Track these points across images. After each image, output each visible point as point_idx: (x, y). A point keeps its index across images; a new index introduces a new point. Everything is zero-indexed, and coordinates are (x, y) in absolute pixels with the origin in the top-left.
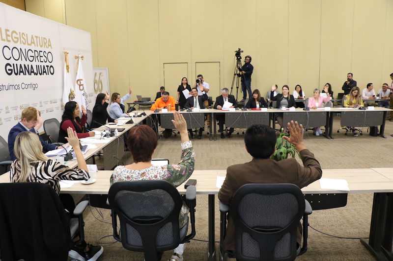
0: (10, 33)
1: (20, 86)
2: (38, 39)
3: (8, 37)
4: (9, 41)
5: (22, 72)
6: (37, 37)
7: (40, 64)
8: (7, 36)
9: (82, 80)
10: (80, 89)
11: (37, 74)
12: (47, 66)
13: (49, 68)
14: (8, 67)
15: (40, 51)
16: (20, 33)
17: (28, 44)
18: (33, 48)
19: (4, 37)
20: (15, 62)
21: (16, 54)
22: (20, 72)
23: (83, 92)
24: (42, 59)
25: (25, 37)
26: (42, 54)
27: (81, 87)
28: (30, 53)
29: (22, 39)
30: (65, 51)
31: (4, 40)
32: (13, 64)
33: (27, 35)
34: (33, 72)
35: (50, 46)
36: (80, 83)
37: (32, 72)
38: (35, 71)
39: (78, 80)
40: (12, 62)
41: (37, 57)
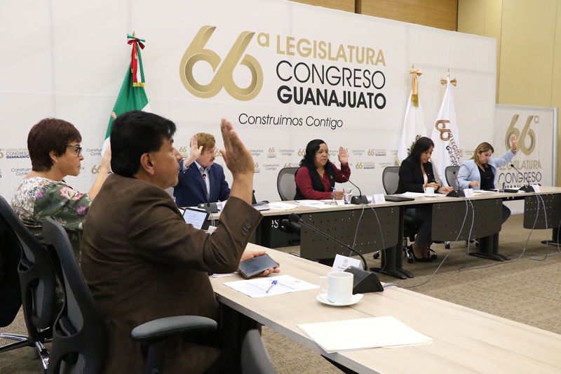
0: (294, 43)
1: (304, 121)
2: (354, 51)
3: (290, 48)
4: (292, 54)
5: (312, 99)
6: (351, 48)
7: (352, 89)
8: (289, 46)
9: (448, 122)
10: (442, 138)
11: (343, 105)
12: (370, 95)
13: (373, 98)
14: (284, 91)
15: (355, 70)
16: (315, 42)
17: (330, 58)
18: (341, 64)
19: (283, 47)
20: (299, 85)
21: (302, 73)
22: (307, 99)
23: (447, 143)
24: (358, 82)
25: (326, 49)
26: (358, 74)
27: (445, 135)
28: (333, 72)
29: (318, 51)
30: (413, 70)
31: (283, 53)
32: (295, 88)
33: (330, 44)
34: (336, 101)
35: (383, 61)
36: (444, 127)
37: (331, 101)
38: (341, 100)
39: (440, 122)
40: (291, 84)
41: (348, 79)
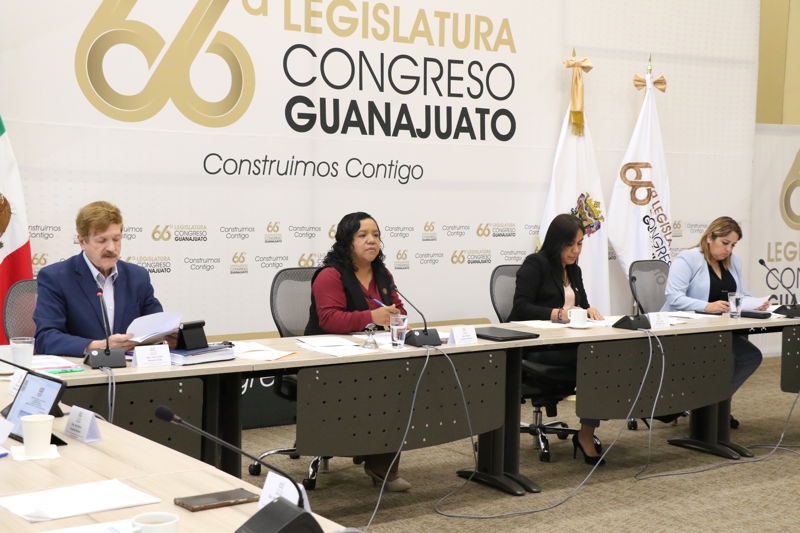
0: (323, 7)
1: (341, 168)
2: (449, 22)
3: (313, 19)
4: (317, 30)
5: (359, 124)
6: (442, 16)
7: (444, 102)
8: (310, 14)
9: (647, 165)
10: (634, 199)
11: (425, 135)
12: (482, 112)
13: (488, 118)
14: (300, 108)
15: (450, 62)
16: (366, 5)
17: (398, 39)
18: (419, 50)
19: (298, 17)
20: (330, 95)
21: (338, 69)
22: (348, 123)
23: (645, 210)
24: (456, 87)
25: (390, 19)
26: (456, 70)
27: (642, 193)
28: (403, 67)
29: (372, 23)
30: (577, 59)
31: (297, 28)
32: (323, 101)
33: (397, 9)
34: (409, 126)
35: (510, 42)
36: (639, 175)
37: (399, 126)
38: (419, 123)
39: (630, 166)
40: (314, 93)
41: (435, 80)
